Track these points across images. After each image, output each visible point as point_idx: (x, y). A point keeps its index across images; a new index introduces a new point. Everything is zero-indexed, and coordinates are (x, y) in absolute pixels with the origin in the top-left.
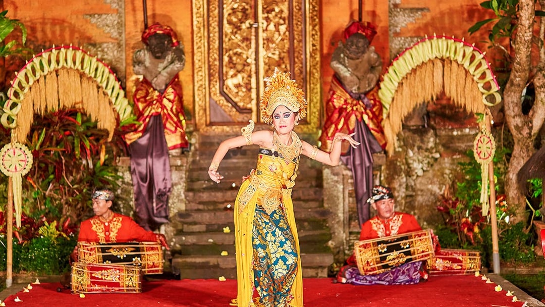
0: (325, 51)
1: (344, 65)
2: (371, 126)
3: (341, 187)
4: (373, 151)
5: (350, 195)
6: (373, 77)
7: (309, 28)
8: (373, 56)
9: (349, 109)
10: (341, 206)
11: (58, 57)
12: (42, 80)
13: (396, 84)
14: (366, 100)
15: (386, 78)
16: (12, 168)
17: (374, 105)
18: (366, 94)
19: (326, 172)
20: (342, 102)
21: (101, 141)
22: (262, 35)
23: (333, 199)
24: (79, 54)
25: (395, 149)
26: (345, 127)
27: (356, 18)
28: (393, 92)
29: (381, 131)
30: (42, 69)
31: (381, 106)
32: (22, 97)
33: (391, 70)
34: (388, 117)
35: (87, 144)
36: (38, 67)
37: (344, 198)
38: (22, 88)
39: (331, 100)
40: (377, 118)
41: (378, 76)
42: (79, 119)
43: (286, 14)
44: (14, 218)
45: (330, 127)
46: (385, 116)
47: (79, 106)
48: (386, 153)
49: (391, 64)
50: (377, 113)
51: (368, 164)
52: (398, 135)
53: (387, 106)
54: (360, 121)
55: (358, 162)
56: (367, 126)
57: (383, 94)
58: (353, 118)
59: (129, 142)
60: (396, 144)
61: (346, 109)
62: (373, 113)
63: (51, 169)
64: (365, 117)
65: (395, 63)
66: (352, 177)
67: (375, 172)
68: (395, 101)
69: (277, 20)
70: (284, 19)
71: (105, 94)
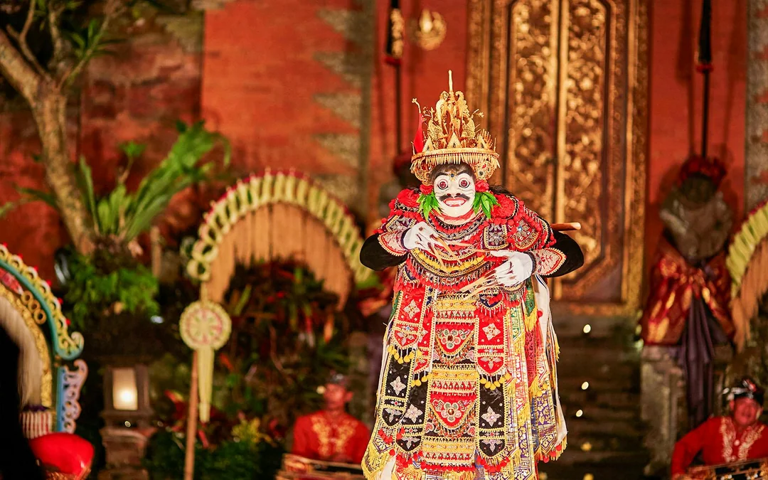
0: (652, 198)
1: (678, 216)
2: (714, 305)
3: (666, 391)
4: (715, 342)
5: (679, 404)
6: (720, 237)
7: (630, 167)
8: (721, 206)
9: (683, 280)
10: (665, 418)
11: (273, 185)
12: (249, 217)
13: (752, 248)
14: (707, 269)
15: (737, 239)
16: (200, 338)
17: (719, 277)
18: (709, 260)
19: (646, 369)
20: (674, 268)
21: (329, 309)
22: (563, 175)
23: (655, 409)
24: (303, 185)
25: (746, 342)
26: (677, 305)
27: (698, 151)
28: (748, 259)
29: (727, 313)
30: (250, 199)
31: (730, 280)
32: (219, 238)
33: (745, 228)
34: (739, 294)
35: (308, 311)
36: (244, 197)
37: (670, 408)
38: (219, 225)
39: (657, 266)
40: (722, 295)
41: (726, 234)
42: (298, 276)
43: (598, 146)
44: (198, 411)
45: (654, 305)
46: (734, 293)
47: (299, 257)
48: (734, 346)
49: (745, 219)
50: (723, 288)
51: (706, 360)
52: (752, 322)
53: (738, 279)
54: (698, 298)
55: (692, 356)
56: (707, 306)
57: (732, 262)
58: (688, 294)
59: (366, 312)
60: (749, 336)
61: (679, 280)
62: (718, 288)
63: (254, 345)
64: (706, 293)
65: (751, 218)
66: (682, 378)
67: (717, 373)
68: (749, 272)
69: (585, 154)
70: (595, 154)
71: (336, 243)
